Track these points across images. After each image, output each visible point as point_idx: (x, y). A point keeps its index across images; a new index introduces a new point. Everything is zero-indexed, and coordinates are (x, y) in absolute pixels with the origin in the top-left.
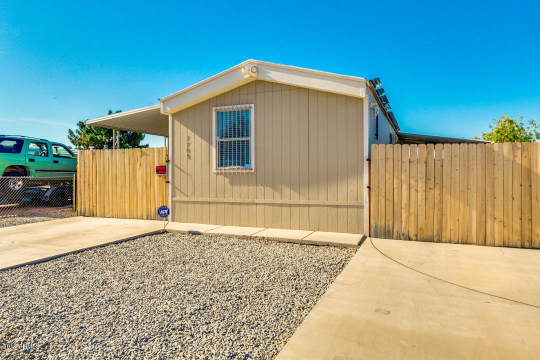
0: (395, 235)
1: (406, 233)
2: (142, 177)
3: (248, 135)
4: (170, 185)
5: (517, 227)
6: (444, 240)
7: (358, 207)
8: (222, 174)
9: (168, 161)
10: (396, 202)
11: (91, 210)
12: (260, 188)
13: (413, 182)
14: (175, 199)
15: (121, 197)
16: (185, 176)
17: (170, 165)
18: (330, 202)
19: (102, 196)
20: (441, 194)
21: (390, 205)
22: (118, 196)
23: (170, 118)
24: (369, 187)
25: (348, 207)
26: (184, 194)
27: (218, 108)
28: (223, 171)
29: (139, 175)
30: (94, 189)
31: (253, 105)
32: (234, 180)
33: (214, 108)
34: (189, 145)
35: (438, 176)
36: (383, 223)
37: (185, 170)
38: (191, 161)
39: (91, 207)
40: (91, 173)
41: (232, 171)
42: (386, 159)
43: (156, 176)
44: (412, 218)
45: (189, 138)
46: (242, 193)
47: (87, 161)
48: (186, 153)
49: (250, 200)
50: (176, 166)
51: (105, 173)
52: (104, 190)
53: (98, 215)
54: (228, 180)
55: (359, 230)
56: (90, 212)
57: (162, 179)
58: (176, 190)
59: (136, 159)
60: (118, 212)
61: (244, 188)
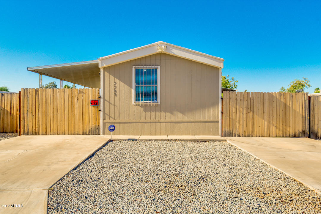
0: (233, 135)
1: (238, 134)
2: (79, 107)
3: (156, 83)
4: (101, 113)
5: (281, 128)
6: (254, 136)
7: (216, 122)
8: (139, 105)
9: (100, 97)
10: (234, 119)
11: (34, 130)
12: (163, 114)
13: (241, 110)
14: (105, 121)
15: (61, 121)
16: (113, 106)
17: (102, 100)
18: (203, 120)
19: (44, 120)
20: (253, 115)
21: (231, 120)
22: (59, 121)
23: (102, 70)
24: (222, 112)
25: (211, 122)
26: (111, 117)
27: (137, 66)
28: (140, 104)
29: (77, 106)
30: (37, 116)
31: (159, 67)
32: (146, 109)
33: (134, 67)
34: (116, 87)
35: (252, 106)
36: (228, 130)
37: (113, 103)
38: (117, 98)
39: (34, 128)
40: (34, 105)
41: (146, 104)
42: (230, 98)
43: (91, 107)
44: (241, 126)
45: (116, 84)
46: (153, 116)
47: (30, 96)
48: (114, 93)
49: (157, 120)
50: (106, 101)
51: (47, 105)
52: (46, 116)
53: (40, 134)
54: (143, 109)
55: (217, 134)
56: (33, 131)
57: (95, 108)
58: (106, 115)
59: (74, 95)
60: (59, 131)
61: (153, 114)
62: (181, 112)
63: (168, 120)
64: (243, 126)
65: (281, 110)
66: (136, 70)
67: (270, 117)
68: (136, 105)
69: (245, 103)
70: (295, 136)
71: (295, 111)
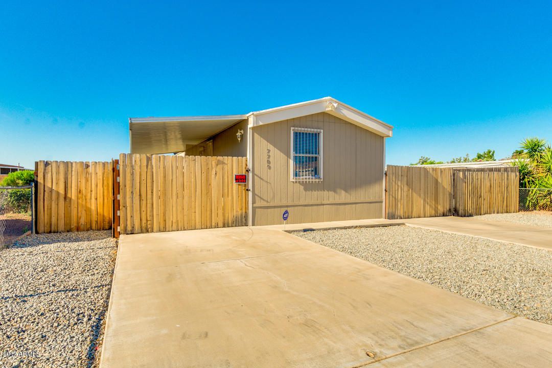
0: (396, 217)
1: (400, 215)
2: (218, 185)
4: (250, 193)
5: (434, 206)
6: (413, 217)
7: (380, 202)
8: (299, 182)
9: (248, 171)
10: (396, 198)
11: (144, 225)
12: (326, 193)
13: (402, 187)
14: (255, 205)
15: (190, 207)
16: (265, 184)
17: (250, 174)
18: (367, 200)
19: (162, 207)
20: (412, 193)
21: (394, 199)
22: (186, 208)
23: (250, 131)
24: (386, 190)
25: (375, 202)
26: (264, 200)
27: (296, 128)
28: (300, 180)
29: (214, 183)
30: (149, 201)
31: (322, 131)
32: (307, 187)
33: (292, 128)
34: (269, 156)
35: (411, 183)
36: (391, 211)
37: (265, 179)
38: (271, 172)
39: (144, 221)
41: (307, 180)
43: (235, 184)
44: (402, 206)
45: (269, 151)
46: (314, 196)
48: (266, 164)
49: (319, 202)
50: (257, 175)
52: (165, 201)
53: (154, 230)
54: (303, 187)
55: (380, 217)
56: (141, 227)
57: (241, 187)
58: (256, 196)
59: (210, 167)
60: (186, 223)
61: (315, 193)
62: (346, 191)
63: (331, 201)
64: (404, 206)
65: (434, 187)
66: (296, 134)
67: (425, 195)
68: (296, 182)
69: (405, 180)
70: (444, 215)
71: (444, 188)
